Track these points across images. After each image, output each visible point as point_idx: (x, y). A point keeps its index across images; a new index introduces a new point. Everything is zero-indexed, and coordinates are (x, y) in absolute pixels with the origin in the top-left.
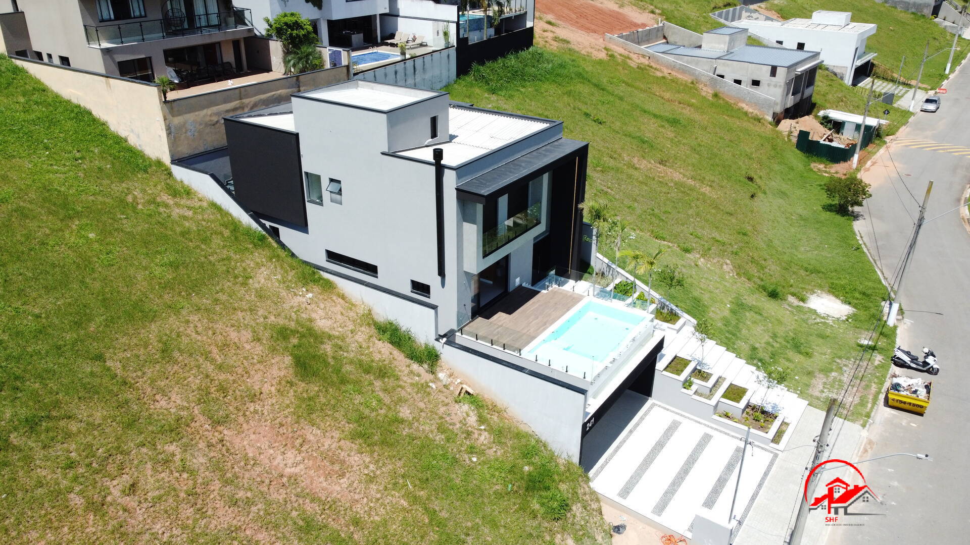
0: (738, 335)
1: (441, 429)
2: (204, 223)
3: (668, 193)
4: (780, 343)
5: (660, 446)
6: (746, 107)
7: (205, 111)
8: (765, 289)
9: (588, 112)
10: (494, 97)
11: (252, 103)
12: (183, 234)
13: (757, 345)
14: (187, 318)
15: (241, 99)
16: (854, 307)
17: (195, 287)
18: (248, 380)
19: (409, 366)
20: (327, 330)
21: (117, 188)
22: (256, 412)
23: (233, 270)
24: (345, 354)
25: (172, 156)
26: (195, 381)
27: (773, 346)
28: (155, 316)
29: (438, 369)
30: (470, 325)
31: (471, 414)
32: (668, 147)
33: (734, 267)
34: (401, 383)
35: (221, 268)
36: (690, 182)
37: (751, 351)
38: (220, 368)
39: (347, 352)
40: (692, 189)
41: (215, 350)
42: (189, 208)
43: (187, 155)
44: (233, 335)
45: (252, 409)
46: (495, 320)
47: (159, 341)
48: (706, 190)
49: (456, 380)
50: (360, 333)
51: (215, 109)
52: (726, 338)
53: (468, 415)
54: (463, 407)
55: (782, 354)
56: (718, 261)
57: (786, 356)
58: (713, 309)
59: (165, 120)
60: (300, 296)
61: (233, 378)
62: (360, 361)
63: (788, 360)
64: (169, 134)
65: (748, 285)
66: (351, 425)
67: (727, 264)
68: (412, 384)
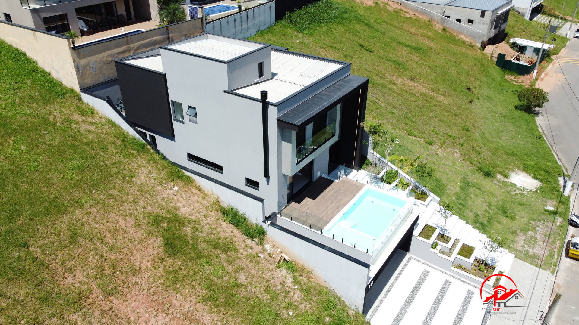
0: (466, 205)
1: (268, 290)
2: (103, 135)
3: (416, 101)
4: (494, 210)
5: (416, 290)
6: (464, 38)
7: (103, 54)
8: (481, 169)
9: (362, 43)
10: (300, 35)
11: (136, 47)
12: (88, 145)
13: (479, 213)
14: (89, 210)
15: (128, 44)
16: (541, 181)
17: (95, 185)
18: (131, 258)
19: (244, 241)
20: (188, 215)
21: (43, 110)
22: (136, 283)
23: (122, 171)
24: (200, 234)
25: (81, 87)
26: (93, 261)
27: (489, 213)
28: (66, 210)
29: (265, 241)
30: (287, 208)
31: (288, 277)
32: (415, 68)
33: (461, 154)
34: (239, 255)
35: (114, 170)
36: (430, 93)
37: (475, 217)
38: (112, 249)
39: (202, 232)
40: (432, 98)
41: (109, 235)
42: (93, 124)
43: (91, 85)
44: (122, 223)
45: (134, 282)
46: (304, 204)
47: (69, 230)
48: (441, 98)
49: (277, 250)
50: (210, 217)
51: (110, 52)
52: (459, 208)
53: (286, 278)
54: (283, 271)
55: (495, 218)
56: (451, 151)
57: (498, 219)
58: (449, 187)
59: (74, 62)
60: (169, 189)
61: (121, 257)
62: (211, 239)
63: (500, 223)
64: (77, 72)
65: (471, 167)
66: (204, 291)
67: (456, 153)
68: (247, 256)
